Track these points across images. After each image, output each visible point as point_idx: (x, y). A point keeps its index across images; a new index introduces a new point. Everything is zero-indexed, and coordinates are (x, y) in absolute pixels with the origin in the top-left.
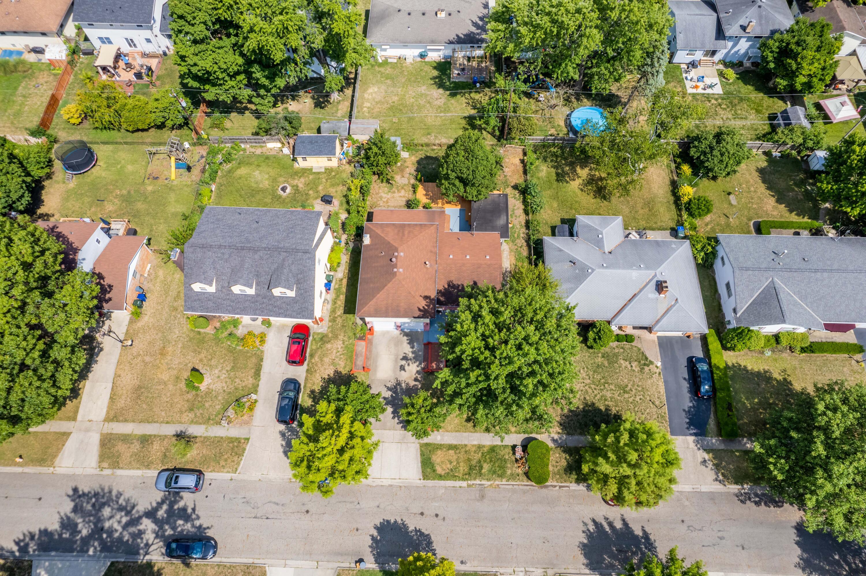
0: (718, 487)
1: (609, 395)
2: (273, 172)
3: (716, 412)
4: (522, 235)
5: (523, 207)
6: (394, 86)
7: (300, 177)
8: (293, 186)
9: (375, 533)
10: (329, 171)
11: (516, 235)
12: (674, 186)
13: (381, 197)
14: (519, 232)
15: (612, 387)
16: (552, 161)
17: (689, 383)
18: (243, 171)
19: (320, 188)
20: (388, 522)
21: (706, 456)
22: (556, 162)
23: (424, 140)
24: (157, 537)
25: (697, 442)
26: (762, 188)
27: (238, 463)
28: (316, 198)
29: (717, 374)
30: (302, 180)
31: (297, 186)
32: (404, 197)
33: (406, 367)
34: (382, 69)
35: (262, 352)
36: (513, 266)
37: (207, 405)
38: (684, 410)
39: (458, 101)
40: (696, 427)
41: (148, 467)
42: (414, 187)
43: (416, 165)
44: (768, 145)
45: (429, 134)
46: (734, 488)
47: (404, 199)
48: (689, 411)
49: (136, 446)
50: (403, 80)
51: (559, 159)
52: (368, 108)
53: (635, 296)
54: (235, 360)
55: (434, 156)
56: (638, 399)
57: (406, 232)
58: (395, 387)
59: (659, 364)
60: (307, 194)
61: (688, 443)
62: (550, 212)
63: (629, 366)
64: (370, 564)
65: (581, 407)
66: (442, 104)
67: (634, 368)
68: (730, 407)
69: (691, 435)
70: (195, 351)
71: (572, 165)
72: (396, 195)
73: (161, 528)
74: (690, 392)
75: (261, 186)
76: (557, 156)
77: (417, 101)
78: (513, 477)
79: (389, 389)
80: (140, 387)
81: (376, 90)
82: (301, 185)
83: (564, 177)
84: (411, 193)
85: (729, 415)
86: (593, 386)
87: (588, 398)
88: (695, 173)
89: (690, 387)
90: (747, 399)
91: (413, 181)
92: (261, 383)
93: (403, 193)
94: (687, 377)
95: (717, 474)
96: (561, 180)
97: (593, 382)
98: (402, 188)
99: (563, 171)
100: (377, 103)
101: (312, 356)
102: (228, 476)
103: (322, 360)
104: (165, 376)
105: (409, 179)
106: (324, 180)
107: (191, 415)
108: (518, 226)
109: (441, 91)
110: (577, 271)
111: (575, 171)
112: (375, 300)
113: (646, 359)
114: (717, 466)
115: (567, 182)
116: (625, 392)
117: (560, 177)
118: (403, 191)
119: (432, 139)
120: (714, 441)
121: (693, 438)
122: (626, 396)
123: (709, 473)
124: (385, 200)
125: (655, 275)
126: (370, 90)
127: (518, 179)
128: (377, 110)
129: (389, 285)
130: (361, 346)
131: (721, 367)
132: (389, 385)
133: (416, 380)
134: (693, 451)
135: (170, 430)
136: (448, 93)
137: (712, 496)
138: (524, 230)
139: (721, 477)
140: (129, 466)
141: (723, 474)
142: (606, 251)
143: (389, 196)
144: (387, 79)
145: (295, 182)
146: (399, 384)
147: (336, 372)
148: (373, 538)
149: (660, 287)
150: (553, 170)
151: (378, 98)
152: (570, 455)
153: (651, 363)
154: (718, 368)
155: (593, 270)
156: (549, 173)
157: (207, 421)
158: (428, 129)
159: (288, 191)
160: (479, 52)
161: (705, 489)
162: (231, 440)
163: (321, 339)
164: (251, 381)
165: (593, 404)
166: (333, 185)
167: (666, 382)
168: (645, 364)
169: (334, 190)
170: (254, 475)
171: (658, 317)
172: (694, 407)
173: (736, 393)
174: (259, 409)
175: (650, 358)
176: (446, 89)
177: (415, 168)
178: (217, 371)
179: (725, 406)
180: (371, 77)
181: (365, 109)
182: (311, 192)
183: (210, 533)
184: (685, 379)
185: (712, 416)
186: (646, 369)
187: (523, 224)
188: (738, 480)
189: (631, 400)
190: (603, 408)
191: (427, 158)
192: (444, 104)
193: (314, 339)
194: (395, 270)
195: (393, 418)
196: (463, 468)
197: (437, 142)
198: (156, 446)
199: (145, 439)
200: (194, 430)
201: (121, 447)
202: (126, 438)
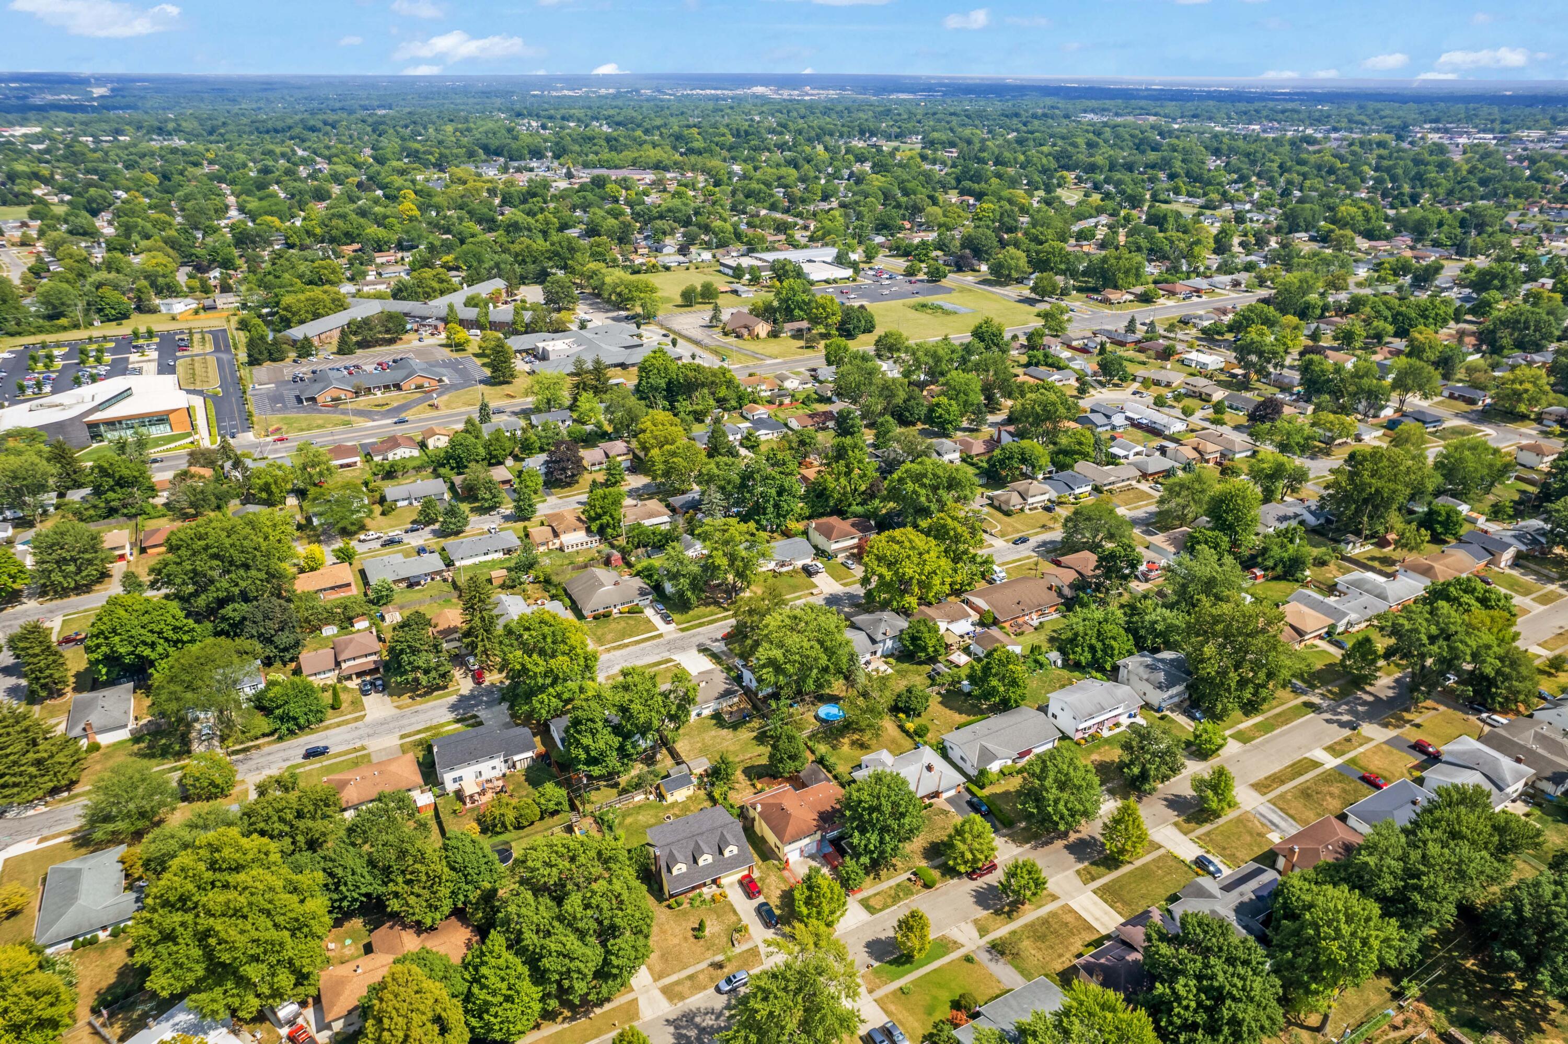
0: (1020, 850)
1: (939, 834)
2: (652, 812)
3: (998, 818)
7: (674, 807)
8: (672, 814)
9: (867, 950)
10: (689, 798)
12: (902, 728)
15: (938, 831)
16: (823, 741)
17: (973, 810)
18: (629, 820)
19: (692, 808)
20: (869, 942)
21: (1007, 839)
22: (826, 741)
23: (738, 760)
25: (999, 835)
26: (948, 711)
27: (761, 960)
29: (986, 802)
30: (676, 809)
31: (676, 814)
32: (750, 790)
35: (729, 901)
37: (717, 942)
39: (741, 732)
41: (705, 988)
42: (752, 785)
43: (744, 773)
44: (936, 688)
45: (737, 755)
46: (1028, 846)
47: (752, 791)
49: (688, 983)
50: (696, 732)
51: (827, 739)
53: (920, 776)
54: (715, 912)
55: (751, 765)
57: (778, 796)
59: (954, 810)
60: (685, 815)
62: (842, 767)
63: (939, 817)
64: (876, 964)
65: (929, 846)
66: (732, 737)
67: (942, 817)
68: (1002, 813)
70: (685, 920)
71: (836, 739)
72: (745, 791)
74: (977, 814)
75: (650, 822)
76: (825, 738)
77: (714, 740)
78: (918, 892)
81: (682, 744)
82: (677, 812)
83: (836, 746)
84: (753, 788)
85: (1004, 816)
86: (928, 834)
87: (929, 841)
88: (908, 716)
89: (976, 812)
90: (1006, 805)
91: (749, 782)
92: (742, 916)
93: (748, 789)
95: (1015, 844)
96: (836, 748)
98: (745, 787)
99: (834, 744)
101: (762, 890)
102: (760, 969)
103: (770, 888)
104: (676, 941)
105: (745, 783)
106: (690, 803)
107: (711, 952)
109: (725, 730)
111: (840, 741)
112: (787, 832)
113: (946, 811)
114: (1013, 841)
115: (840, 748)
117: (834, 747)
119: (741, 757)
120: (1006, 831)
121: (994, 835)
122: (948, 831)
123: (1012, 846)
125: (923, 764)
127: (811, 758)
128: (697, 753)
129: (791, 820)
130: (786, 873)
131: (985, 797)
134: (1000, 840)
135: (704, 965)
136: (731, 729)
140: (692, 994)
141: (1018, 843)
142: (890, 766)
143: (740, 795)
145: (672, 812)
147: (782, 891)
148: (868, 952)
149: (929, 768)
150: (828, 745)
151: (688, 748)
152: (940, 869)
153: (949, 811)
154: (983, 799)
156: (826, 748)
157: (724, 949)
159: (671, 817)
160: (736, 700)
161: (1015, 851)
162: (747, 952)
163: (761, 878)
164: (734, 918)
165: (934, 842)
166: (699, 803)
168: (946, 813)
171: (938, 784)
173: (999, 805)
174: (751, 928)
176: (728, 728)
177: (745, 776)
179: (998, 812)
181: (686, 755)
182: (687, 813)
184: (970, 810)
185: (996, 822)
186: (949, 815)
188: (1027, 842)
191: (748, 767)
192: (734, 736)
193: (756, 880)
194: (789, 812)
196: (889, 901)
197: (747, 758)
198: (701, 977)
199: (691, 977)
200: (719, 958)
201: (678, 989)
202: (677, 983)
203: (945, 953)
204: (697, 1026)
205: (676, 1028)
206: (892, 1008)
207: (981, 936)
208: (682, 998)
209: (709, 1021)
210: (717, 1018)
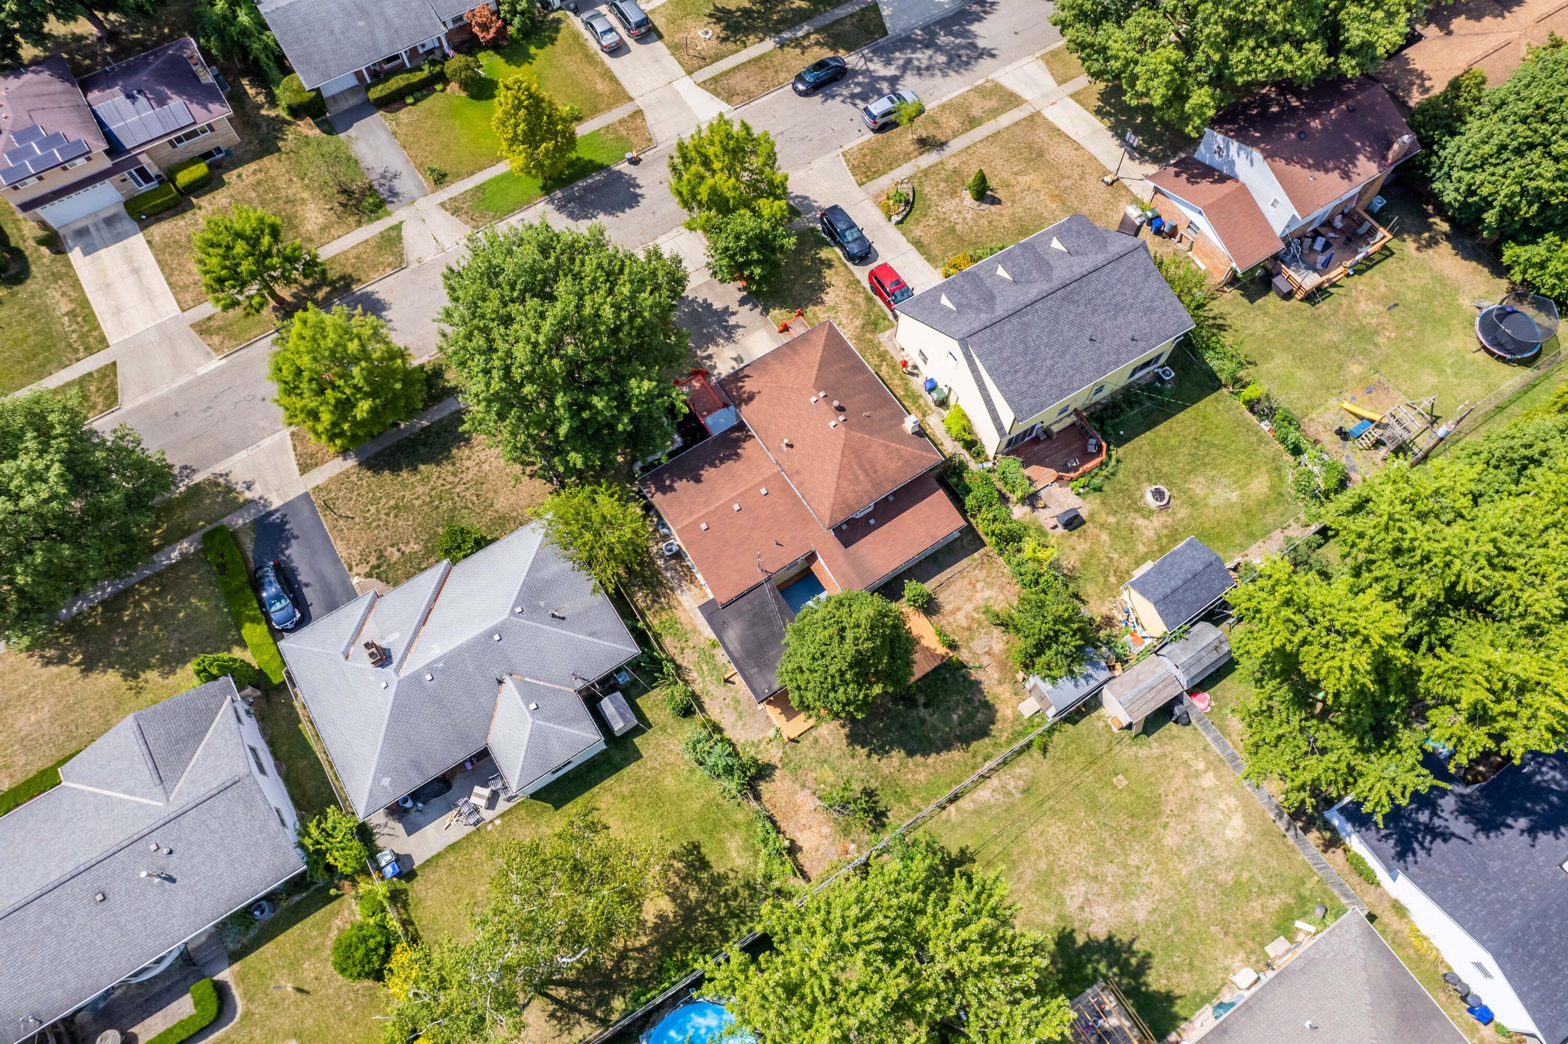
0: (223, 463)
1: (420, 489)
2: (1211, 515)
3: (246, 560)
4: (694, 675)
5: (727, 734)
6: (1203, 872)
7: (1159, 538)
8: (1151, 512)
9: (638, 191)
11: (705, 667)
13: (990, 585)
14: (702, 676)
15: (417, 503)
16: (735, 894)
17: (298, 582)
18: (1260, 485)
19: (1104, 537)
20: (631, 207)
21: (248, 495)
22: (725, 899)
23: (1024, 768)
24: (868, 70)
25: (267, 503)
27: (847, 161)
28: (1092, 515)
29: (253, 609)
30: (1150, 533)
31: (1143, 516)
32: (953, 613)
33: (734, 364)
34: (1275, 903)
35: (936, 267)
36: (675, 603)
37: (943, 185)
38: (296, 537)
39: (1042, 927)
40: (273, 524)
41: (943, 107)
42: (953, 646)
43: (989, 698)
45: (1026, 791)
46: (198, 478)
47: (948, 608)
48: (288, 540)
49: (976, 112)
50: (1200, 903)
51: (723, 912)
52: (1198, 774)
53: (424, 621)
54: (961, 239)
55: (974, 745)
56: (373, 509)
57: (862, 477)
58: (730, 333)
59: (355, 581)
60: (1115, 513)
61: (279, 496)
62: (671, 758)
63: (403, 548)
64: (624, 167)
65: (454, 451)
66: (1066, 894)
67: (394, 550)
68: (222, 568)
69: (277, 510)
70: (1021, 219)
71: (688, 914)
72: (969, 607)
73: (872, 77)
74: (293, 571)
75: (1200, 479)
76: (732, 914)
77: (1125, 866)
79: (737, 326)
80: (1041, 154)
81: (1229, 834)
82: (1140, 521)
83: (690, 865)
84: (948, 630)
85: (222, 556)
86: (448, 486)
87: (449, 468)
89: (295, 576)
90: (197, 608)
91: (964, 655)
92: (903, 240)
93: (961, 619)
94: (305, 590)
95: (228, 481)
96: (690, 853)
97: (449, 492)
98: (969, 629)
99: (698, 881)
100: (1195, 801)
101: (869, 300)
102: (846, 147)
103: (851, 302)
104: (1025, 179)
105: (976, 655)
106: (1115, 556)
107: (949, 167)
108: (711, 688)
109: (1100, 933)
110: (542, 604)
111: (674, 900)
112: (820, 348)
113: (379, 577)
114: (229, 489)
115: (674, 855)
116: (396, 507)
117: (695, 860)
118: (964, 623)
119: (1011, 782)
120: (239, 521)
121: (273, 507)
122: (392, 502)
124: (979, 586)
125: (397, 671)
126: (1237, 821)
127: (776, 795)
128: (1178, 781)
129: (814, 373)
131: (248, 625)
132: (740, 331)
133: (710, 357)
134: (269, 490)
135: (956, 145)
136: (1080, 940)
137: (229, 450)
138: (697, 688)
139: (221, 480)
140: (963, 97)
141: (218, 485)
142: (508, 680)
143: (978, 596)
144: (1238, 883)
145: (1157, 521)
146: (729, 339)
147: (822, 302)
148: (638, 186)
149: (382, 657)
150: (719, 868)
151: (1203, 816)
152: (444, 388)
153: (369, 575)
154: (253, 620)
155: (512, 612)
156: (723, 853)
157: (926, 173)
158: (1041, 803)
159: (1149, 498)
161: (243, 454)
162: (879, 173)
163: (876, 324)
164: (917, 232)
165: (438, 464)
166: (1092, 554)
167: (337, 561)
168: (379, 566)
169: (1079, 548)
170: (819, 163)
171: (371, 616)
172: (282, 552)
173: (217, 607)
174: (878, 216)
175: (374, 580)
176: (1092, 947)
177: (985, 687)
178: (969, 216)
179: (229, 567)
180: (1273, 863)
181: (1201, 766)
182: (1112, 520)
183: (818, 99)
184: (307, 585)
185: (250, 555)
186: (373, 561)
187: (705, 699)
188: (196, 491)
189: (383, 501)
190: (422, 467)
191: (983, 732)
192: (1060, 896)
193: (885, 318)
194: (822, 394)
195: (705, 300)
197: (995, 781)
198: (955, 123)
199: (972, 123)
200: (929, 159)
201: (993, 103)
202: (995, 113)
203: (480, 188)
204: (939, 49)
205: (973, 46)
206: (601, 86)
207: (398, 227)
208: (982, 92)
209: (922, 57)
210: (909, 61)
